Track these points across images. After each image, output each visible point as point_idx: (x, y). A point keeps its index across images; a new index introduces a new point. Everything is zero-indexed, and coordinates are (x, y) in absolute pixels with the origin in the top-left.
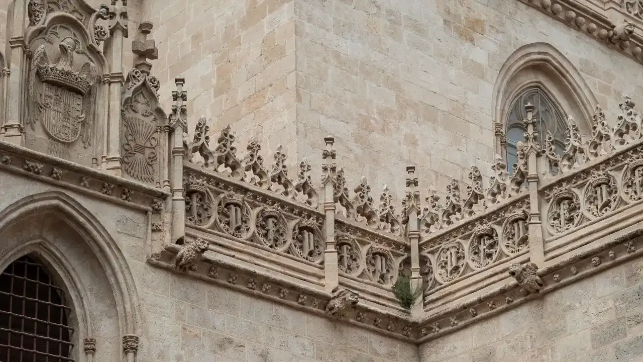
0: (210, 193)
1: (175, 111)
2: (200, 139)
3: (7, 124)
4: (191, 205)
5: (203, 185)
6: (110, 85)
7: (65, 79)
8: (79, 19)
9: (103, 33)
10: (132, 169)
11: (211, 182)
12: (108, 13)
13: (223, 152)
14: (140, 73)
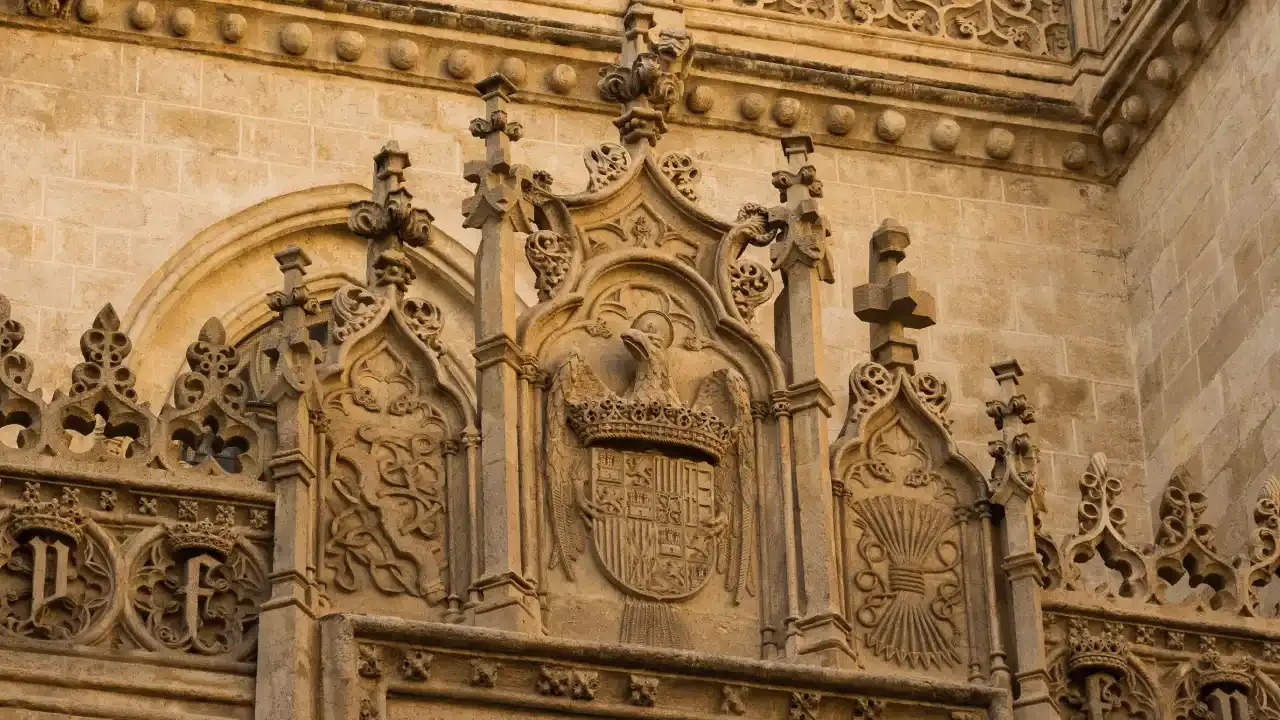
0: (1143, 667)
1: (999, 457)
2: (1095, 521)
3: (483, 578)
4: (1086, 712)
5: (1114, 648)
6: (790, 418)
7: (650, 426)
8: (684, 258)
9: (757, 283)
10: (889, 642)
11: (1141, 634)
12: (768, 226)
13: (1172, 545)
14: (884, 370)
